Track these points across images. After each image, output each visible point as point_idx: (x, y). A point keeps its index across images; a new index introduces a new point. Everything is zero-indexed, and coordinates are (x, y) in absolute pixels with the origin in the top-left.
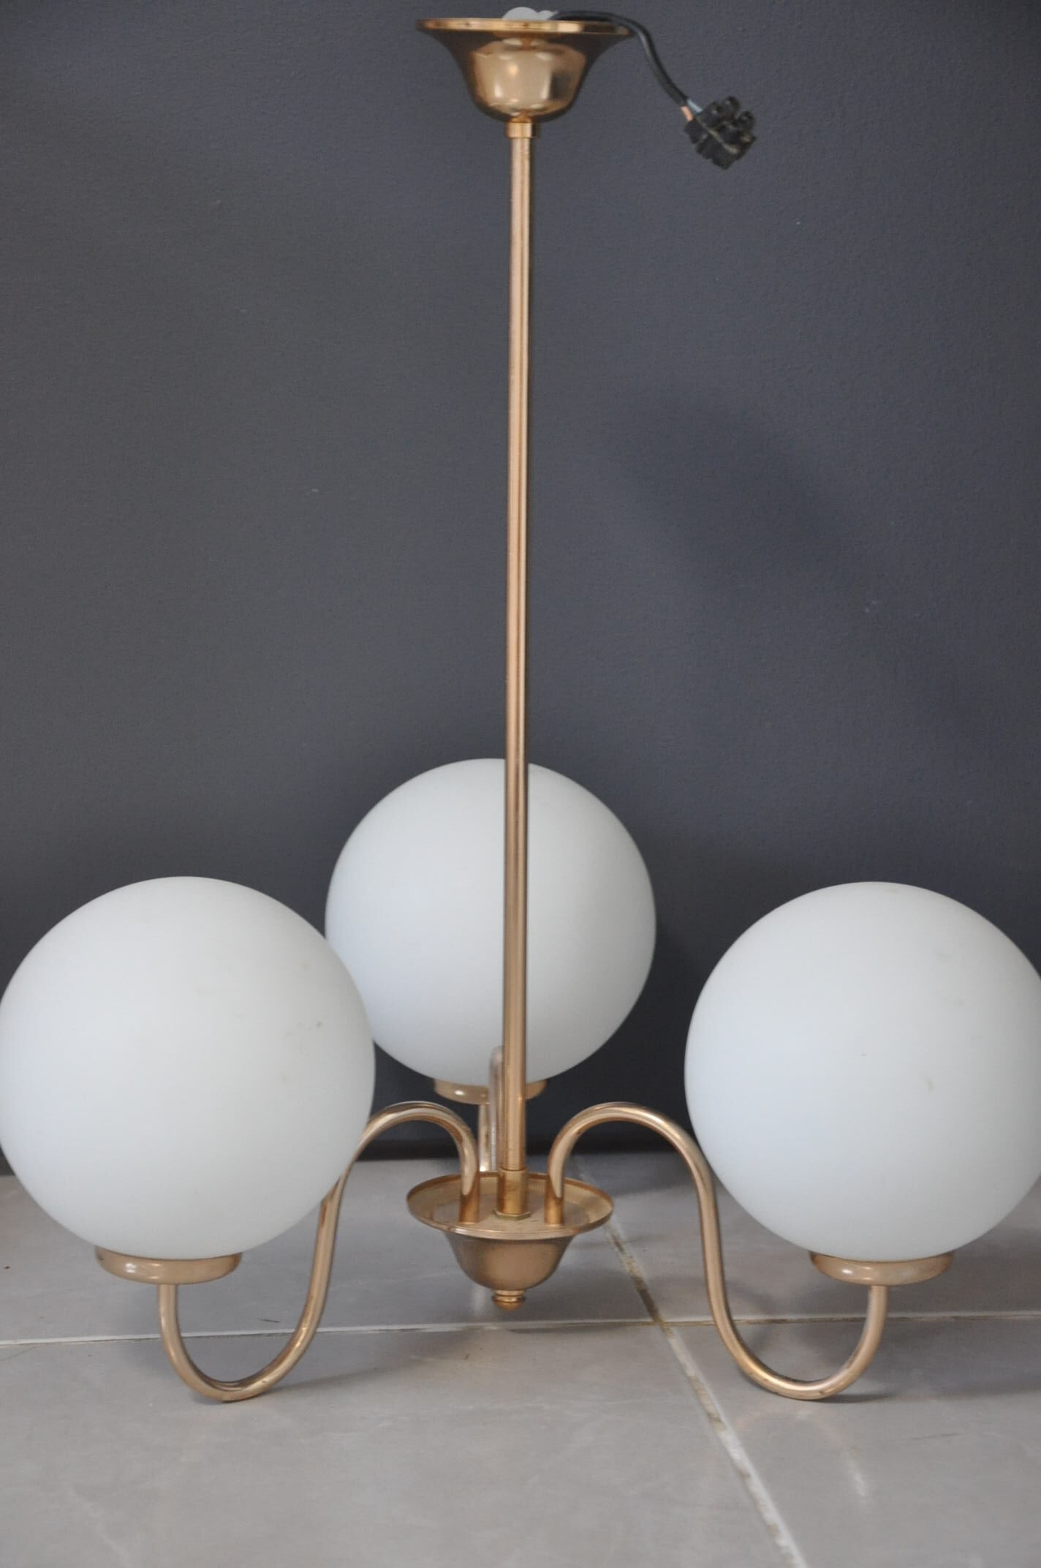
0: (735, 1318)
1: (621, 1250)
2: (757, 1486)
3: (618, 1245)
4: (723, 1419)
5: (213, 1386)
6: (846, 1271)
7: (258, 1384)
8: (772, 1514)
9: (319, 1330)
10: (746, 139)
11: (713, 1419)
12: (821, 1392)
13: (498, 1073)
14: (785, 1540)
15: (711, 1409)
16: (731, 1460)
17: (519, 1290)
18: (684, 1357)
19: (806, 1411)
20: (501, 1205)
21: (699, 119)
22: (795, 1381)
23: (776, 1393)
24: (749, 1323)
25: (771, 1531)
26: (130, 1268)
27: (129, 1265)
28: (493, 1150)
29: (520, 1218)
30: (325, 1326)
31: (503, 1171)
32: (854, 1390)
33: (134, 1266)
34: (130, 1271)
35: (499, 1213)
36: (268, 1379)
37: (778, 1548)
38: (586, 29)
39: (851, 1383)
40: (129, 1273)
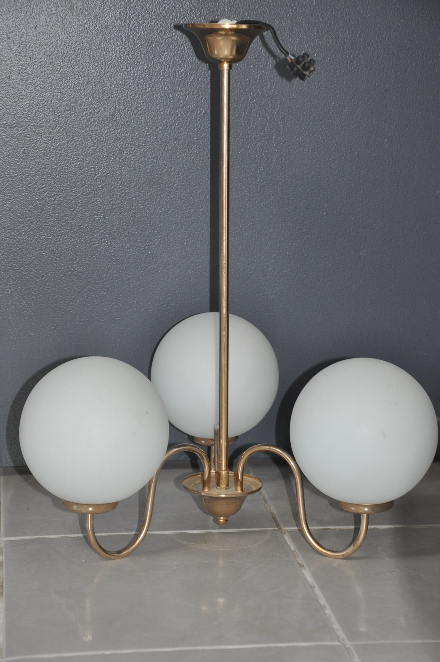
0: (310, 528)
1: (266, 502)
2: (318, 591)
3: (264, 500)
4: (305, 566)
5: (107, 554)
6: (353, 509)
7: (125, 553)
8: (323, 601)
9: (148, 533)
10: (312, 69)
11: (301, 566)
12: (343, 555)
13: (217, 433)
14: (328, 611)
15: (300, 562)
16: (307, 581)
17: (225, 517)
18: (290, 542)
19: (337, 562)
20: (218, 484)
21: (293, 61)
22: (333, 551)
23: (325, 555)
24: (315, 530)
25: (323, 608)
26: (75, 508)
27: (74, 506)
28: (216, 464)
29: (226, 489)
30: (151, 531)
31: (220, 471)
32: (356, 555)
33: (76, 507)
34: (75, 509)
35: (218, 487)
36: (128, 551)
37: (325, 614)
38: (250, 27)
39: (354, 552)
40: (75, 510)
